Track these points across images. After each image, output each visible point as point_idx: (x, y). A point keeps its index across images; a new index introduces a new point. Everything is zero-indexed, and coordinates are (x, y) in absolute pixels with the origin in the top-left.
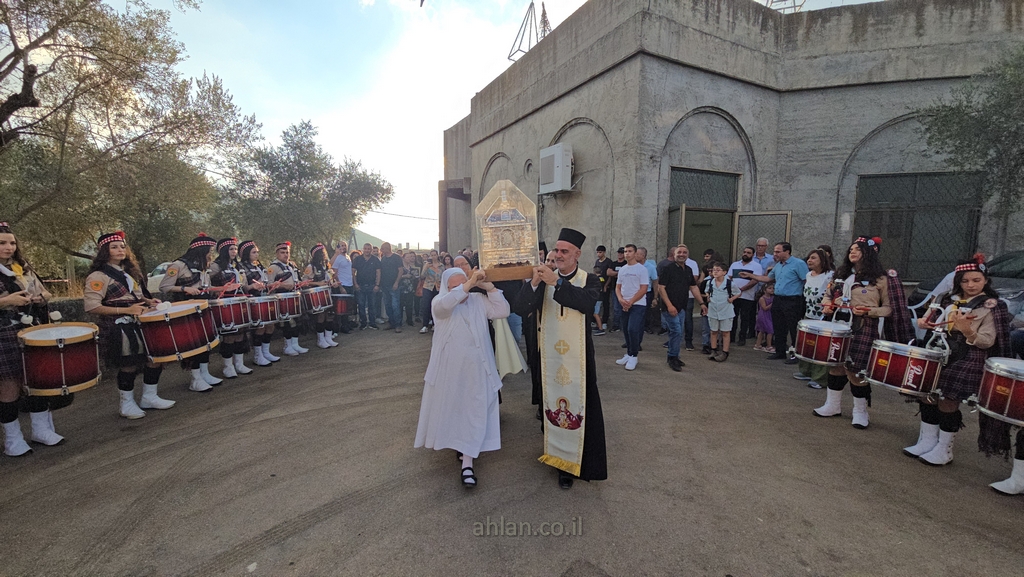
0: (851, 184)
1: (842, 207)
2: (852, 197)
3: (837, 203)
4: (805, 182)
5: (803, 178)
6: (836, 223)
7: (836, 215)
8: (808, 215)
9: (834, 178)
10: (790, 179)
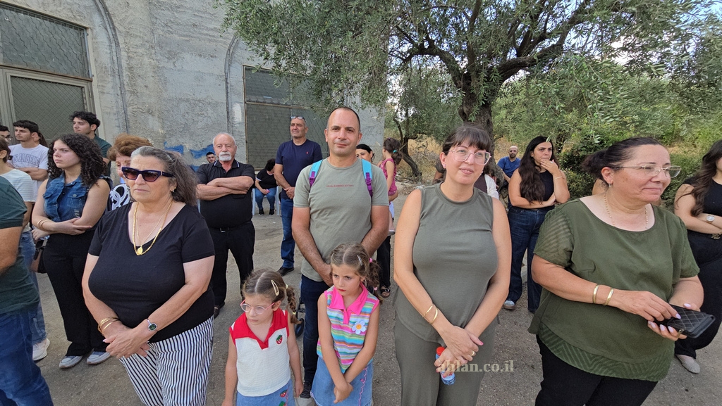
0: (237, 76)
1: (233, 97)
2: (240, 87)
3: (227, 93)
4: (191, 63)
5: (187, 56)
6: (228, 113)
7: (227, 104)
8: (199, 101)
9: (220, 63)
10: (171, 56)
